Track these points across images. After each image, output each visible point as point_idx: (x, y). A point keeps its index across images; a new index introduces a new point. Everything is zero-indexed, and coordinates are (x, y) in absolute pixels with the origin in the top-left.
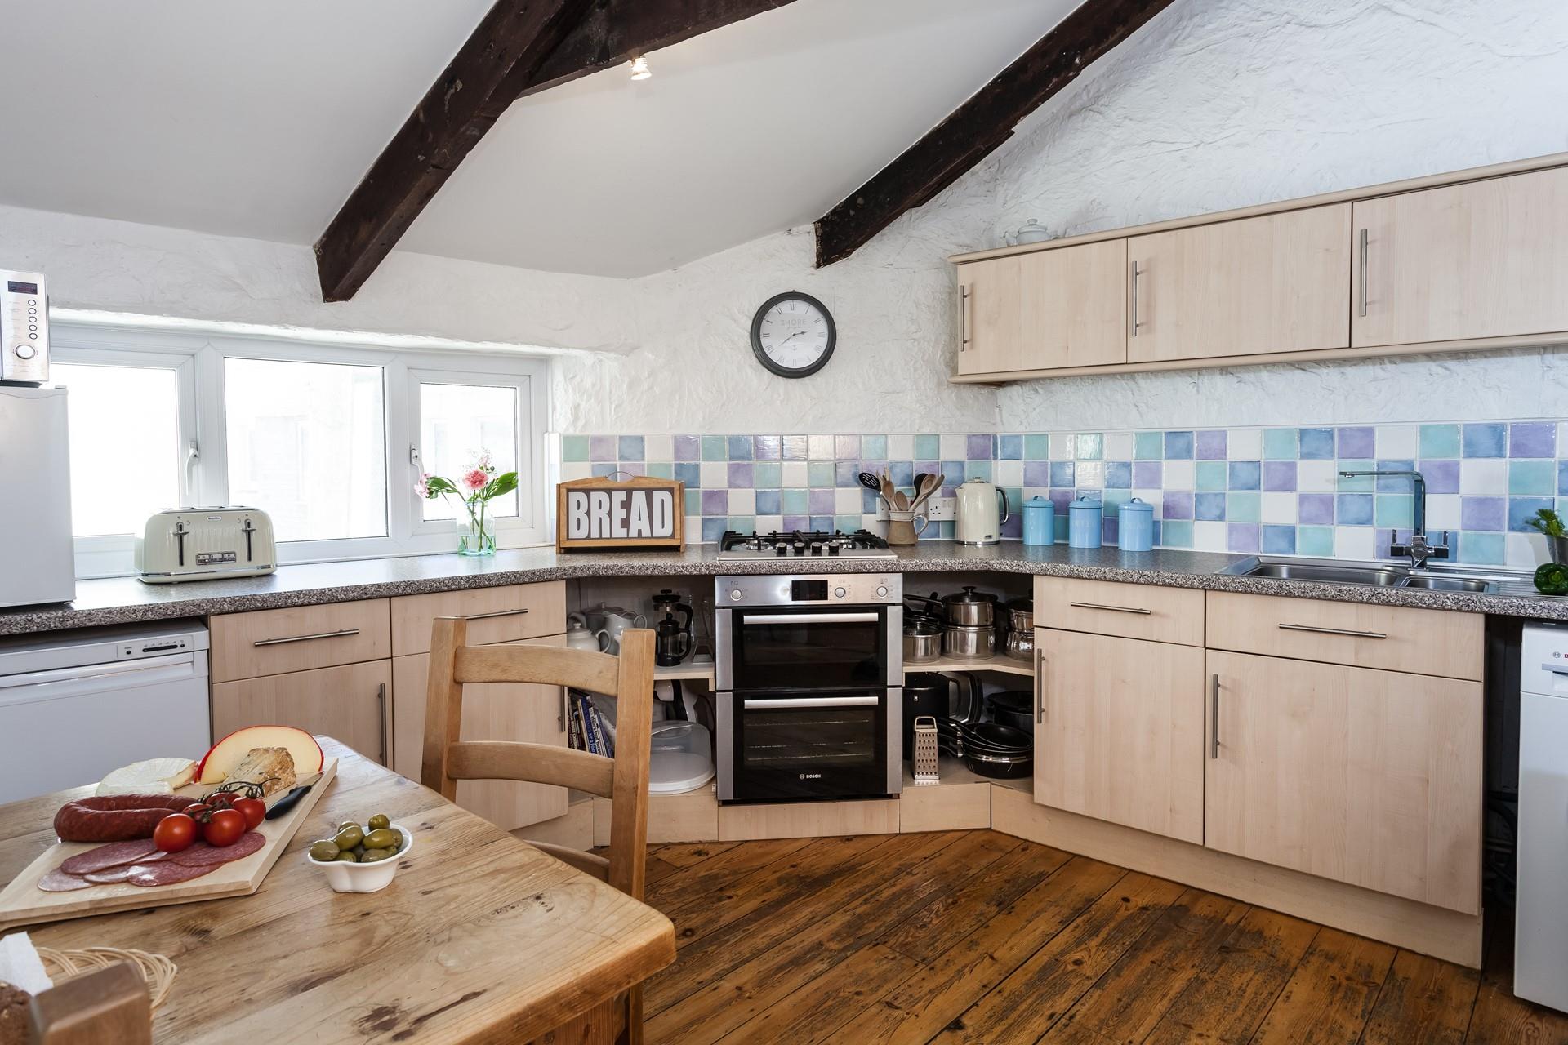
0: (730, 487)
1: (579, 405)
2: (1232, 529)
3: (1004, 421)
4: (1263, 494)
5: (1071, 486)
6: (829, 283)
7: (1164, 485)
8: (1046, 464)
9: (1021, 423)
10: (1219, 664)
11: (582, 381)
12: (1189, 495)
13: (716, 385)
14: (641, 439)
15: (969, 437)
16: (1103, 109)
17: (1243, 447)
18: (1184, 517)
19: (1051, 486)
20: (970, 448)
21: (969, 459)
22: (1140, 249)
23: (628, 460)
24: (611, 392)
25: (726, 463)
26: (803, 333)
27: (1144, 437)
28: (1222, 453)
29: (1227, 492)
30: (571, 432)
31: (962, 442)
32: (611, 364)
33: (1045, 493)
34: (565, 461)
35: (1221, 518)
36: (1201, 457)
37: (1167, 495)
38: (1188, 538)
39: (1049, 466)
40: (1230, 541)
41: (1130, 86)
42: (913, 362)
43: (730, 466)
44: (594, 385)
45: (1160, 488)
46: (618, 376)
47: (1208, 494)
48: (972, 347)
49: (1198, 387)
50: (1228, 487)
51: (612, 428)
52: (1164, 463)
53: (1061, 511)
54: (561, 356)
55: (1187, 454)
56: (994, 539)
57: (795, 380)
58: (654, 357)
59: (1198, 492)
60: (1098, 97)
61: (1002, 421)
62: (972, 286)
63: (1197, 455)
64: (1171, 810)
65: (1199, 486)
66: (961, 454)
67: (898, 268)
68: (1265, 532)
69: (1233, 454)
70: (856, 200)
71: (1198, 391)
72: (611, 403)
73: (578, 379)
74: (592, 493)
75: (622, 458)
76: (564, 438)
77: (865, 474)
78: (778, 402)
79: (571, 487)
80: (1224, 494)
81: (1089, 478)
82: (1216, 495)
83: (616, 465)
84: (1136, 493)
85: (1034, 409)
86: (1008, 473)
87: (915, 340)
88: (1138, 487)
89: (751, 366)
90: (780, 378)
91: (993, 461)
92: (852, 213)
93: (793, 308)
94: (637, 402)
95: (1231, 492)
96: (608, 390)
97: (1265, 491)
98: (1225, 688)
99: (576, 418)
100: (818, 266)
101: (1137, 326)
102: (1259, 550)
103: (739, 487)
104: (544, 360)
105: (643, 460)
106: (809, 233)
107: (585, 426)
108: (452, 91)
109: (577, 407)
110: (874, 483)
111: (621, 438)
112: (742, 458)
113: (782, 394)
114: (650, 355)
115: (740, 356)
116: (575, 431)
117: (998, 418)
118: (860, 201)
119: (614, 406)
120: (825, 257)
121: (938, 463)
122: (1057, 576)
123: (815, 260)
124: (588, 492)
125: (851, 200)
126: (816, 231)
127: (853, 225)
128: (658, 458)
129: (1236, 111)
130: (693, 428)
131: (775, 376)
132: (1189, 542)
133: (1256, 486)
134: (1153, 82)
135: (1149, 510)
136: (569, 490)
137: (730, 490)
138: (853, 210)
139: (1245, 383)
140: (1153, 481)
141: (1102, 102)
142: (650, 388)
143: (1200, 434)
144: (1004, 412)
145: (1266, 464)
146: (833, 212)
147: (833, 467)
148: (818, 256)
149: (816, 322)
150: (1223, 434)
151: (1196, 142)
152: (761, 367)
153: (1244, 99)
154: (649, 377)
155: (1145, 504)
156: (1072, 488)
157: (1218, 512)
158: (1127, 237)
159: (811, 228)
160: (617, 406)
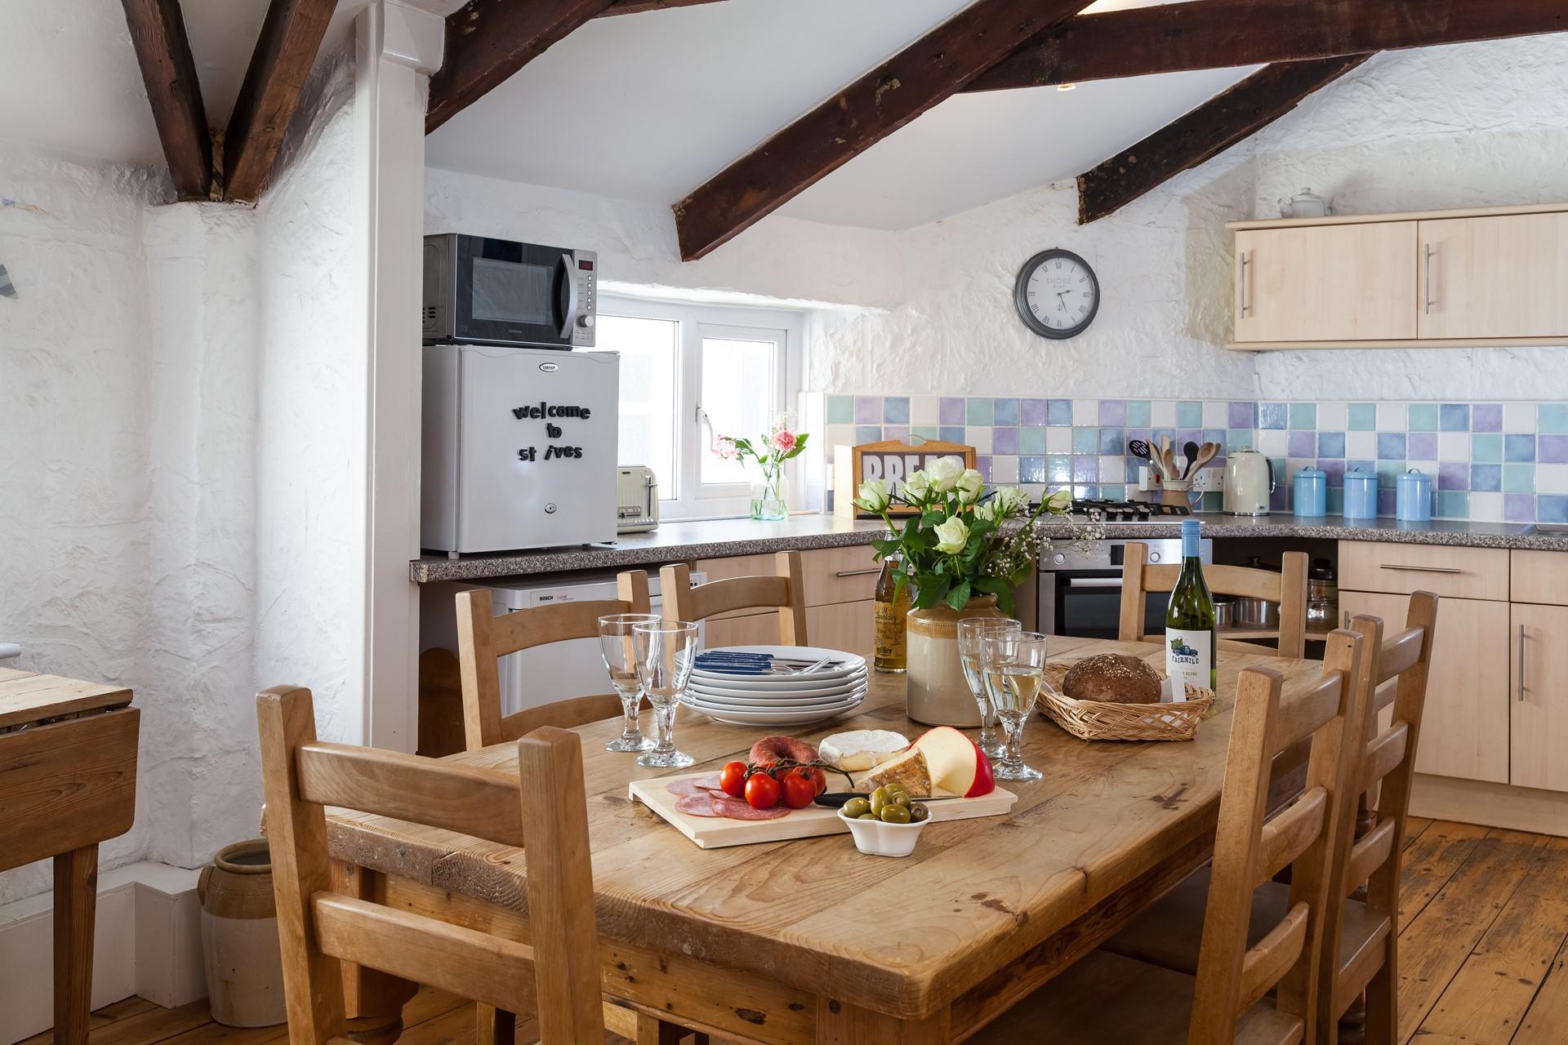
0: (994, 453)
1: (839, 363)
2: (1508, 500)
3: (1263, 388)
4: (1537, 465)
5: (1341, 457)
6: (1092, 239)
7: (1439, 458)
8: (1313, 435)
9: (1283, 391)
10: (1522, 615)
11: (843, 337)
12: (1465, 466)
13: (978, 345)
14: (906, 401)
15: (1230, 404)
16: (1374, 82)
17: (1518, 421)
18: (1459, 488)
19: (1319, 457)
20: (1231, 417)
21: (1231, 427)
22: (1432, 233)
23: (893, 422)
24: (872, 350)
25: (990, 427)
26: (1068, 292)
27: (1416, 409)
28: (1497, 426)
29: (1503, 464)
30: (831, 391)
31: (1223, 408)
32: (875, 318)
33: (1313, 462)
34: (828, 422)
35: (1497, 488)
36: (1477, 429)
37: (1443, 465)
38: (1462, 507)
39: (1317, 437)
40: (1505, 512)
41: (1402, 64)
42: (1173, 325)
43: (996, 432)
44: (855, 342)
45: (1436, 460)
46: (881, 333)
47: (1484, 465)
48: (1251, 314)
49: (1472, 361)
50: (1503, 459)
51: (875, 389)
52: (1440, 435)
53: (1333, 482)
54: (823, 310)
55: (1464, 426)
56: (1267, 510)
57: (1057, 341)
58: (918, 314)
59: (1474, 463)
60: (1369, 70)
61: (1261, 389)
62: (1252, 253)
63: (1473, 426)
64: (1478, 754)
65: (1475, 458)
66: (1222, 423)
67: (1159, 227)
68: (1539, 502)
69: (1507, 428)
70: (1128, 157)
71: (1472, 366)
72: (873, 362)
73: (839, 335)
74: (885, 457)
75: (888, 420)
76: (828, 398)
77: (1135, 441)
78: (1041, 365)
79: (866, 450)
80: (1500, 466)
81: (1360, 448)
82: (1492, 466)
83: (880, 428)
84: (1410, 465)
85: (1298, 377)
86: (1271, 443)
87: (1177, 302)
88: (1412, 458)
89: (1014, 326)
90: (1043, 339)
91: (1254, 431)
92: (1122, 171)
93: (1059, 267)
94: (900, 361)
95: (1508, 464)
96: (870, 348)
97: (1539, 462)
98: (1529, 637)
99: (836, 377)
100: (1081, 222)
101: (1429, 304)
102: (1533, 519)
103: (1004, 454)
104: (801, 315)
105: (908, 422)
106: (1072, 187)
107: (844, 385)
108: (887, 87)
109: (837, 365)
110: (1143, 451)
111: (887, 399)
112: (1008, 423)
113: (1043, 354)
114: (914, 312)
115: (1003, 314)
116: (834, 391)
117: (1256, 385)
118: (1132, 159)
119: (875, 365)
120: (1090, 214)
121: (1200, 431)
122: (1366, 541)
123: (1077, 216)
124: (881, 455)
125: (1121, 158)
126: (1079, 186)
127: (1123, 183)
128: (923, 420)
129: (1508, 102)
130: (955, 389)
131: (1038, 337)
132: (1465, 513)
133: (1531, 458)
134: (1425, 63)
135: (1425, 480)
136: (864, 454)
137: (993, 456)
138: (1124, 168)
139: (1518, 359)
140: (1429, 453)
141: (1373, 75)
142: (913, 346)
143: (1476, 407)
144: (1263, 380)
145: (1540, 437)
146: (1101, 168)
147: (1097, 433)
148: (1081, 212)
149: (1081, 281)
150: (1499, 409)
151: (1469, 126)
152: (1023, 326)
153: (1516, 91)
154: (912, 335)
155: (1423, 475)
156: (1342, 459)
157: (1493, 483)
158: (1418, 220)
159: (1074, 182)
160: (878, 366)
